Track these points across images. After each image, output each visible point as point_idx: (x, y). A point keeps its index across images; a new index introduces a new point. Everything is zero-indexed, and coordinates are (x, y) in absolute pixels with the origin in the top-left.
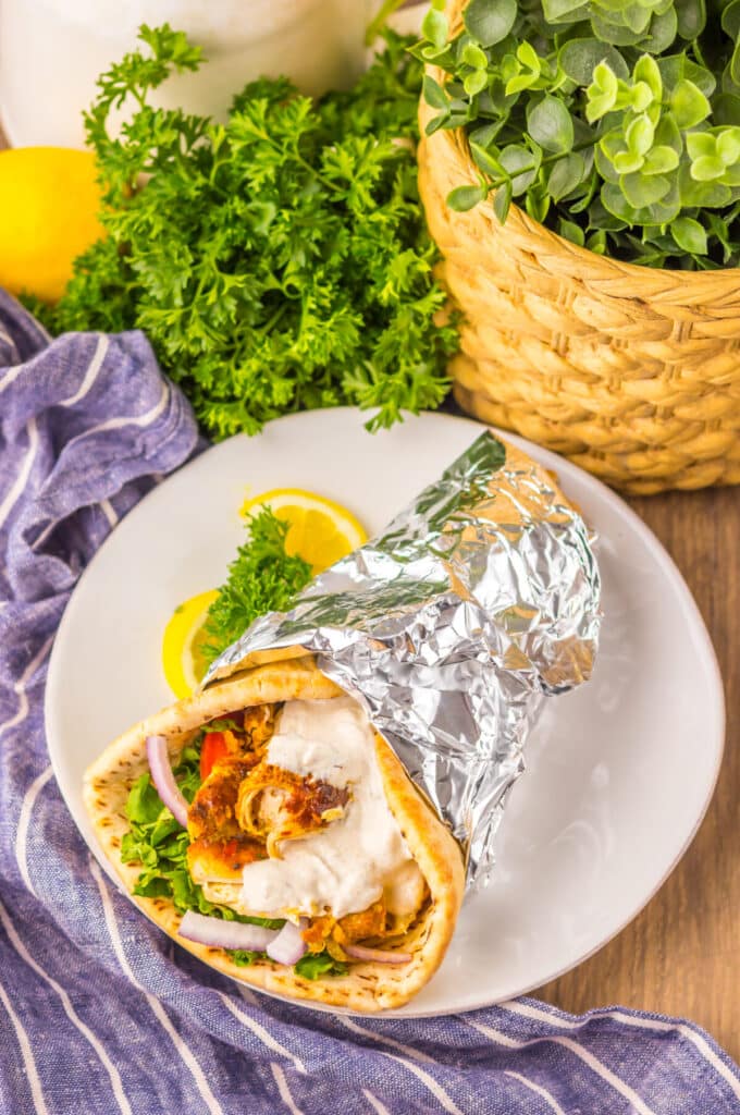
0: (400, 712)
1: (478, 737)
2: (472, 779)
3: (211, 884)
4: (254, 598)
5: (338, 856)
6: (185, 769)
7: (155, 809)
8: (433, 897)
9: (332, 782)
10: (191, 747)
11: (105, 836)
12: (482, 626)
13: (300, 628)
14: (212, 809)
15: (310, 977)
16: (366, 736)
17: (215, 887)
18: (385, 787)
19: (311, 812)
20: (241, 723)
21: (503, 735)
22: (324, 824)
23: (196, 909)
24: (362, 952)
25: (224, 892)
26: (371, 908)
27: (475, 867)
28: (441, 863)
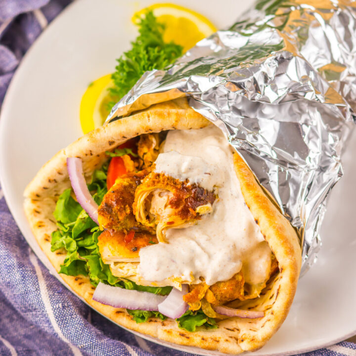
0: (251, 136)
1: (308, 154)
2: (304, 185)
3: (116, 263)
4: (143, 63)
5: (209, 240)
6: (96, 186)
7: (75, 213)
8: (280, 267)
9: (203, 185)
10: (100, 170)
11: (40, 234)
12: (308, 74)
13: (176, 78)
14: (116, 207)
15: (190, 330)
16: (227, 154)
17: (119, 265)
18: (241, 189)
19: (188, 207)
20: (135, 150)
21: (325, 154)
22: (198, 216)
23: (106, 282)
24: (228, 311)
25: (125, 269)
26: (234, 278)
27: (308, 248)
28: (285, 241)
